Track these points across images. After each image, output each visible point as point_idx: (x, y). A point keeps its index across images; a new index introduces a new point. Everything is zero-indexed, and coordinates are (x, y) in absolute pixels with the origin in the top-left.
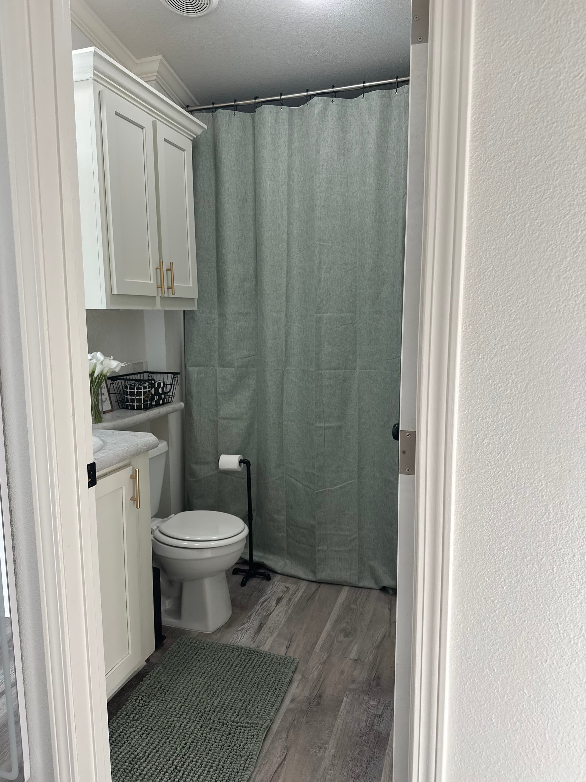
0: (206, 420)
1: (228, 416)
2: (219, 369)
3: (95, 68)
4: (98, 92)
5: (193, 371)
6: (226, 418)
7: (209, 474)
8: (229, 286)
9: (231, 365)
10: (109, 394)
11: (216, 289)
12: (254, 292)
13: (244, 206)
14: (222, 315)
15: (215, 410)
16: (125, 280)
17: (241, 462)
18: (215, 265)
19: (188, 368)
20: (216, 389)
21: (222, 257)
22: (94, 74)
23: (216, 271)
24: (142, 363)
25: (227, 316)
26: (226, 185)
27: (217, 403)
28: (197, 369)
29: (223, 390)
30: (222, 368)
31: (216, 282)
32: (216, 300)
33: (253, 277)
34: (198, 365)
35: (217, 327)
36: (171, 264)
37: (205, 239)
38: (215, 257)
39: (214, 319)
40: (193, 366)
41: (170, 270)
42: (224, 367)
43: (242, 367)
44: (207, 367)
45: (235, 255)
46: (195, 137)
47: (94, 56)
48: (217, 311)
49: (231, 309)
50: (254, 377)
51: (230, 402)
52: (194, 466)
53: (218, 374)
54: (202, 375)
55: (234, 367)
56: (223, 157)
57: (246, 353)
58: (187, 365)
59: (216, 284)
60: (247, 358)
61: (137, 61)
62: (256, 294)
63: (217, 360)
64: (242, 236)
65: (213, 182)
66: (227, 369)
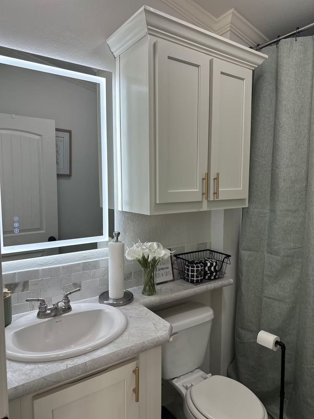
0: (253, 295)
1: (272, 297)
2: (266, 255)
3: (148, 24)
4: (154, 43)
5: (245, 254)
6: (270, 298)
7: (252, 341)
8: (280, 187)
9: (277, 254)
10: (172, 268)
11: (270, 189)
12: (304, 192)
13: (300, 118)
14: (273, 211)
15: (261, 288)
16: (169, 191)
17: (277, 343)
18: (270, 169)
19: (241, 251)
20: (263, 271)
21: (276, 163)
22: (149, 29)
23: (270, 175)
24: (207, 243)
25: (277, 212)
26: (284, 103)
27: (263, 284)
28: (248, 253)
29: (269, 273)
30: (269, 255)
31: (270, 183)
32: (268, 198)
33: (304, 179)
34: (250, 250)
35: (268, 220)
36: (218, 174)
37: (263, 148)
38: (271, 162)
39: (266, 214)
40: (244, 250)
41: (216, 179)
42: (271, 254)
43: (288, 257)
44: (257, 252)
45: (287, 160)
46: (257, 67)
47: (146, 13)
48: (268, 207)
49: (281, 206)
50: (299, 267)
51: (275, 285)
52: (240, 330)
53: (266, 259)
54: (252, 258)
55: (280, 256)
56: (283, 79)
57: (292, 245)
58: (240, 249)
59: (270, 185)
60: (294, 250)
61: (216, 20)
62: (306, 194)
63: (266, 247)
64: (296, 144)
65: (274, 102)
66: (273, 256)
